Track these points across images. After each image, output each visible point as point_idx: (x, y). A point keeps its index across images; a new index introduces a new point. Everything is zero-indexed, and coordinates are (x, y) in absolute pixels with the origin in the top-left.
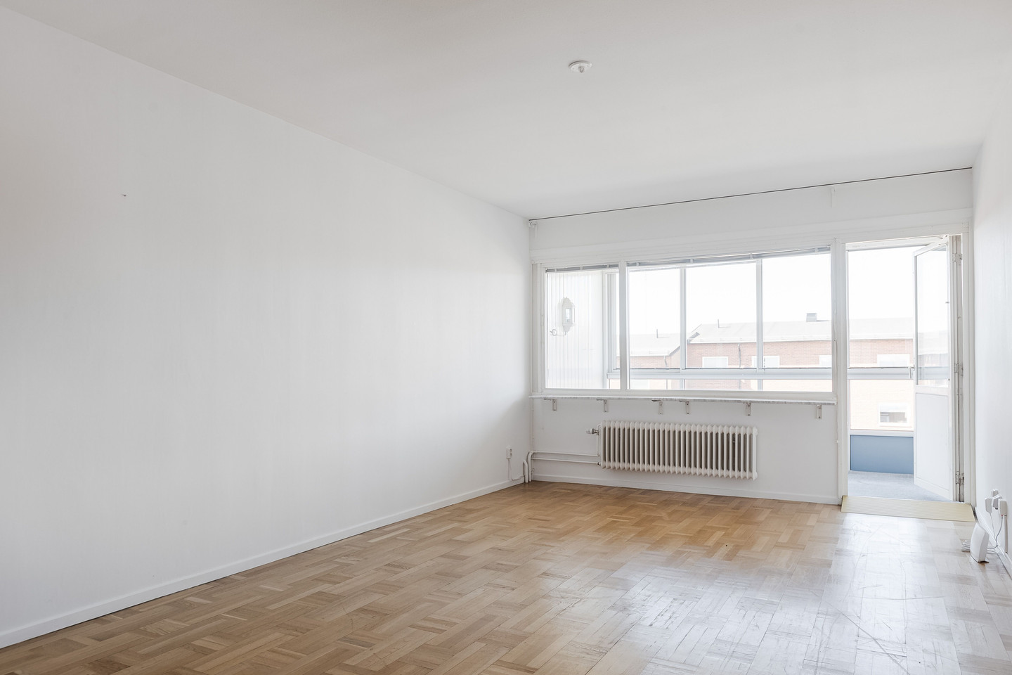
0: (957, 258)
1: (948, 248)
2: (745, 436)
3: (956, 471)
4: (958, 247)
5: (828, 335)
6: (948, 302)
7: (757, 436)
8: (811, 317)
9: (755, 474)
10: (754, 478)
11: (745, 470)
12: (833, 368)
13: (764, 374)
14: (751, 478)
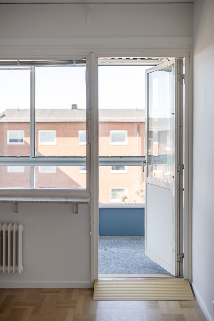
0: (180, 78)
1: (174, 69)
2: (12, 233)
3: (178, 252)
4: (181, 68)
5: (83, 118)
6: (173, 114)
7: (23, 232)
8: (74, 107)
9: (21, 268)
10: (20, 271)
11: (12, 264)
12: (87, 157)
13: (36, 162)
14: (17, 271)
